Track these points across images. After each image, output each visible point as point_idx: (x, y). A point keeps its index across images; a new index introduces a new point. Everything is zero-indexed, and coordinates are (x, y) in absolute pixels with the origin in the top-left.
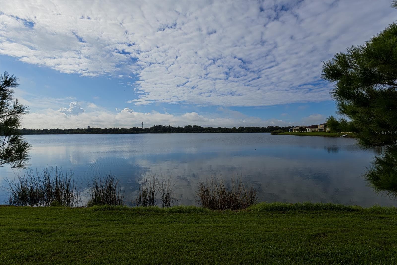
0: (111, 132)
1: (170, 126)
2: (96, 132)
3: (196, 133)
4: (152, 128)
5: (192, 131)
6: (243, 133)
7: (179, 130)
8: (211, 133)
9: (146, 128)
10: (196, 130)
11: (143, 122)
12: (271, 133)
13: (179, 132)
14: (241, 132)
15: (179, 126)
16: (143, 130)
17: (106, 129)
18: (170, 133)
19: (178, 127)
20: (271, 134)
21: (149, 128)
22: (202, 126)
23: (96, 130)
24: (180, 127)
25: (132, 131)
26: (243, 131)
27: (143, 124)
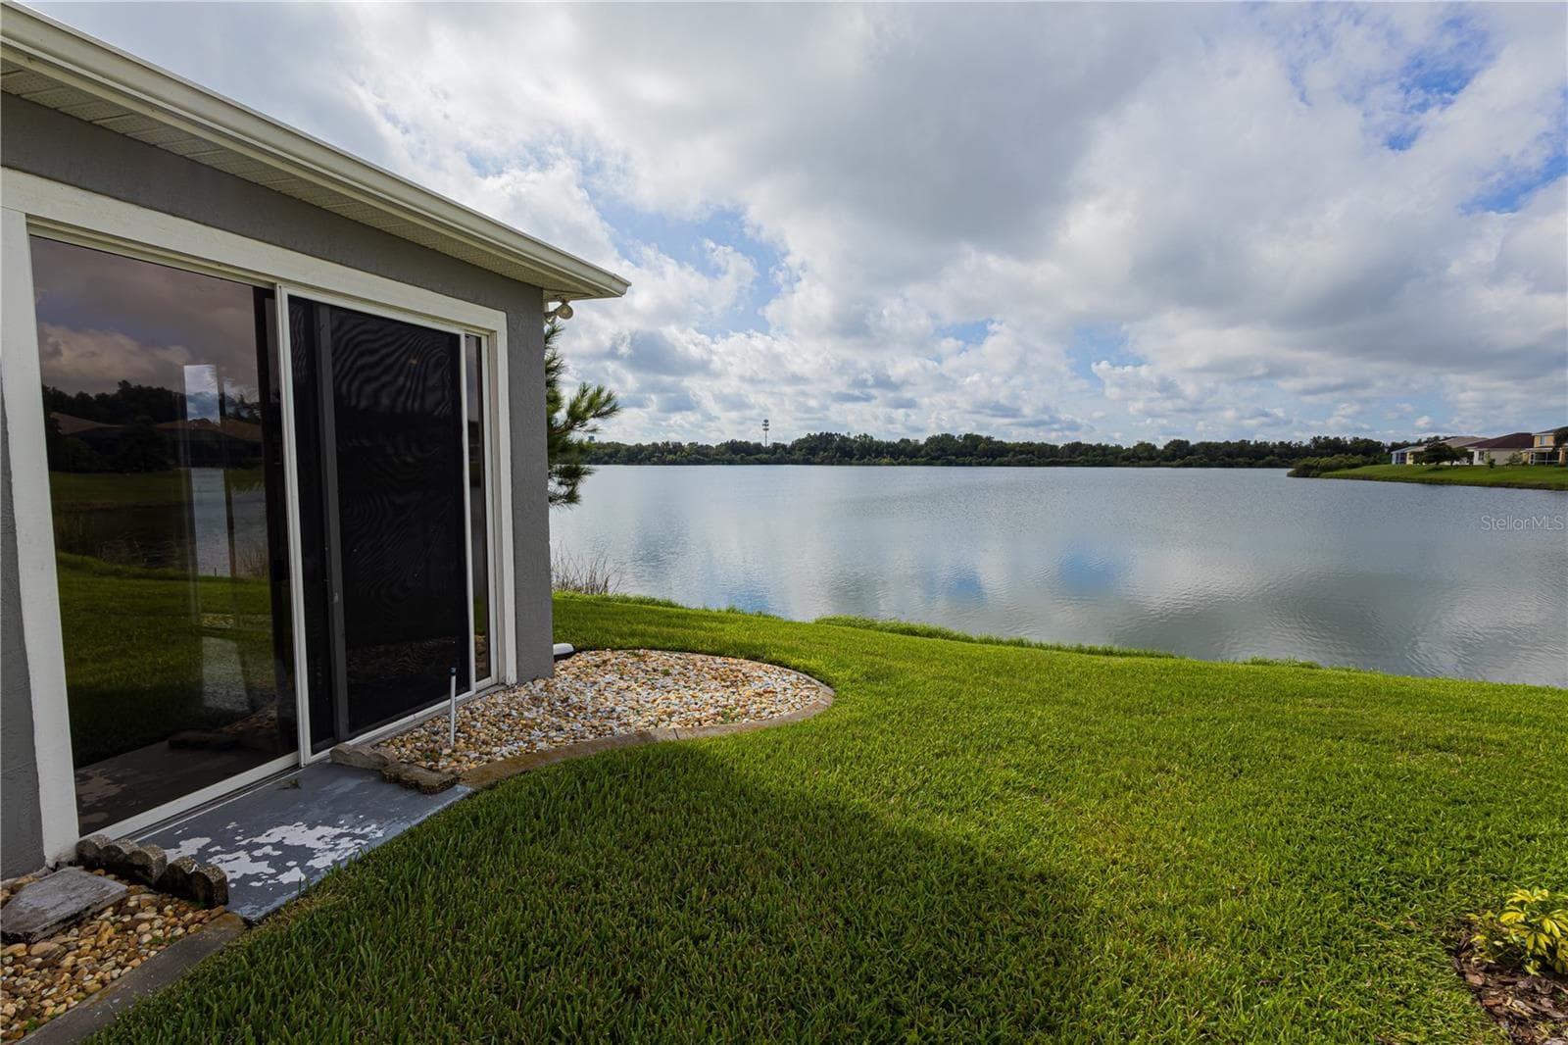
0: (655, 459)
1: (866, 436)
2: (606, 458)
3: (970, 464)
4: (799, 444)
5: (954, 457)
6: (1178, 466)
7: (904, 454)
8: (1034, 465)
9: (776, 446)
10: (971, 455)
11: (766, 421)
12: (1290, 470)
13: (900, 461)
14: (1170, 464)
15: (905, 438)
16: (767, 451)
17: (640, 448)
18: (864, 464)
19: (902, 441)
20: (1289, 475)
21: (790, 444)
23: (608, 451)
24: (908, 441)
25: (727, 456)
26: (1182, 458)
27: (766, 430)
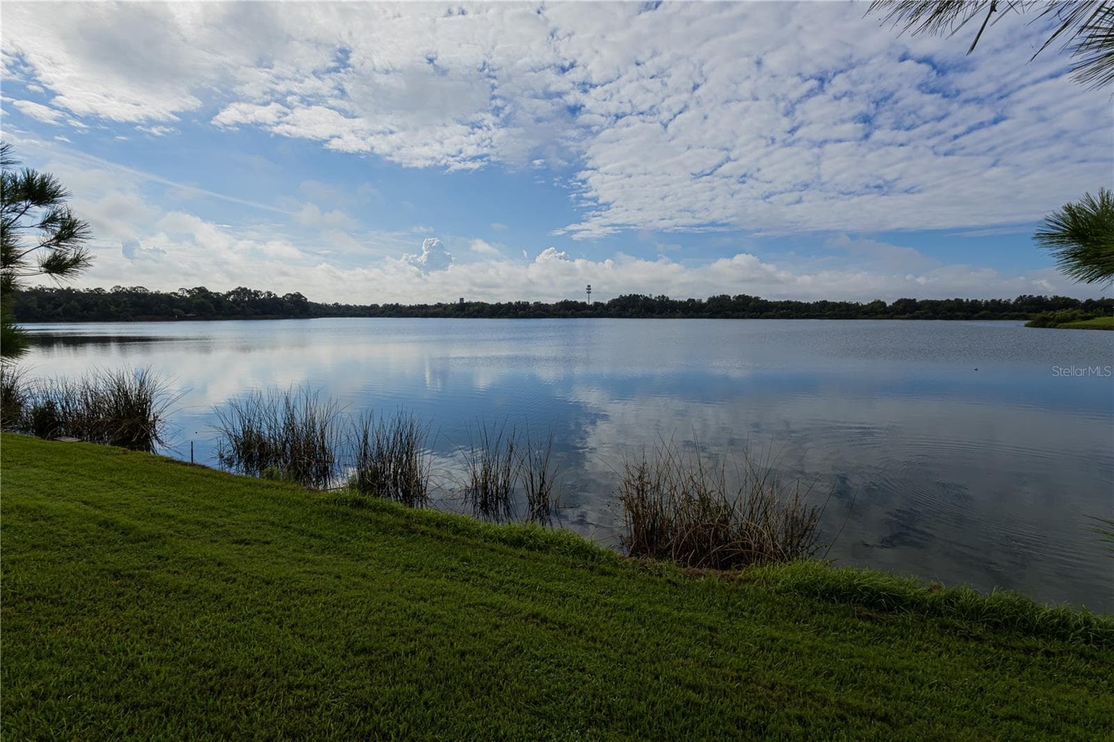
0: (510, 314)
1: (663, 296)
2: (475, 314)
3: (743, 317)
4: (614, 303)
5: (731, 312)
6: (907, 319)
7: (690, 310)
8: (792, 318)
9: (597, 304)
10: (744, 310)
11: (589, 286)
12: (1027, 322)
13: (689, 315)
14: (903, 316)
15: (692, 298)
16: (589, 307)
17: (499, 306)
18: (662, 318)
19: (689, 300)
20: (1027, 326)
21: (607, 303)
22: (763, 298)
23: (477, 308)
24: (694, 300)
25: (562, 312)
26: (911, 313)
27: (589, 293)
